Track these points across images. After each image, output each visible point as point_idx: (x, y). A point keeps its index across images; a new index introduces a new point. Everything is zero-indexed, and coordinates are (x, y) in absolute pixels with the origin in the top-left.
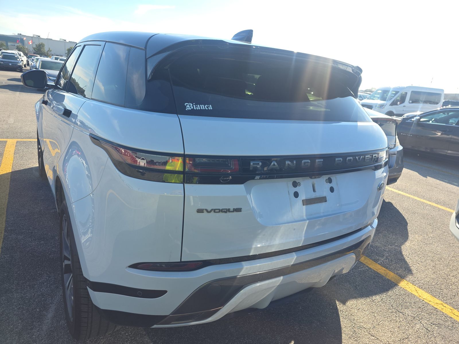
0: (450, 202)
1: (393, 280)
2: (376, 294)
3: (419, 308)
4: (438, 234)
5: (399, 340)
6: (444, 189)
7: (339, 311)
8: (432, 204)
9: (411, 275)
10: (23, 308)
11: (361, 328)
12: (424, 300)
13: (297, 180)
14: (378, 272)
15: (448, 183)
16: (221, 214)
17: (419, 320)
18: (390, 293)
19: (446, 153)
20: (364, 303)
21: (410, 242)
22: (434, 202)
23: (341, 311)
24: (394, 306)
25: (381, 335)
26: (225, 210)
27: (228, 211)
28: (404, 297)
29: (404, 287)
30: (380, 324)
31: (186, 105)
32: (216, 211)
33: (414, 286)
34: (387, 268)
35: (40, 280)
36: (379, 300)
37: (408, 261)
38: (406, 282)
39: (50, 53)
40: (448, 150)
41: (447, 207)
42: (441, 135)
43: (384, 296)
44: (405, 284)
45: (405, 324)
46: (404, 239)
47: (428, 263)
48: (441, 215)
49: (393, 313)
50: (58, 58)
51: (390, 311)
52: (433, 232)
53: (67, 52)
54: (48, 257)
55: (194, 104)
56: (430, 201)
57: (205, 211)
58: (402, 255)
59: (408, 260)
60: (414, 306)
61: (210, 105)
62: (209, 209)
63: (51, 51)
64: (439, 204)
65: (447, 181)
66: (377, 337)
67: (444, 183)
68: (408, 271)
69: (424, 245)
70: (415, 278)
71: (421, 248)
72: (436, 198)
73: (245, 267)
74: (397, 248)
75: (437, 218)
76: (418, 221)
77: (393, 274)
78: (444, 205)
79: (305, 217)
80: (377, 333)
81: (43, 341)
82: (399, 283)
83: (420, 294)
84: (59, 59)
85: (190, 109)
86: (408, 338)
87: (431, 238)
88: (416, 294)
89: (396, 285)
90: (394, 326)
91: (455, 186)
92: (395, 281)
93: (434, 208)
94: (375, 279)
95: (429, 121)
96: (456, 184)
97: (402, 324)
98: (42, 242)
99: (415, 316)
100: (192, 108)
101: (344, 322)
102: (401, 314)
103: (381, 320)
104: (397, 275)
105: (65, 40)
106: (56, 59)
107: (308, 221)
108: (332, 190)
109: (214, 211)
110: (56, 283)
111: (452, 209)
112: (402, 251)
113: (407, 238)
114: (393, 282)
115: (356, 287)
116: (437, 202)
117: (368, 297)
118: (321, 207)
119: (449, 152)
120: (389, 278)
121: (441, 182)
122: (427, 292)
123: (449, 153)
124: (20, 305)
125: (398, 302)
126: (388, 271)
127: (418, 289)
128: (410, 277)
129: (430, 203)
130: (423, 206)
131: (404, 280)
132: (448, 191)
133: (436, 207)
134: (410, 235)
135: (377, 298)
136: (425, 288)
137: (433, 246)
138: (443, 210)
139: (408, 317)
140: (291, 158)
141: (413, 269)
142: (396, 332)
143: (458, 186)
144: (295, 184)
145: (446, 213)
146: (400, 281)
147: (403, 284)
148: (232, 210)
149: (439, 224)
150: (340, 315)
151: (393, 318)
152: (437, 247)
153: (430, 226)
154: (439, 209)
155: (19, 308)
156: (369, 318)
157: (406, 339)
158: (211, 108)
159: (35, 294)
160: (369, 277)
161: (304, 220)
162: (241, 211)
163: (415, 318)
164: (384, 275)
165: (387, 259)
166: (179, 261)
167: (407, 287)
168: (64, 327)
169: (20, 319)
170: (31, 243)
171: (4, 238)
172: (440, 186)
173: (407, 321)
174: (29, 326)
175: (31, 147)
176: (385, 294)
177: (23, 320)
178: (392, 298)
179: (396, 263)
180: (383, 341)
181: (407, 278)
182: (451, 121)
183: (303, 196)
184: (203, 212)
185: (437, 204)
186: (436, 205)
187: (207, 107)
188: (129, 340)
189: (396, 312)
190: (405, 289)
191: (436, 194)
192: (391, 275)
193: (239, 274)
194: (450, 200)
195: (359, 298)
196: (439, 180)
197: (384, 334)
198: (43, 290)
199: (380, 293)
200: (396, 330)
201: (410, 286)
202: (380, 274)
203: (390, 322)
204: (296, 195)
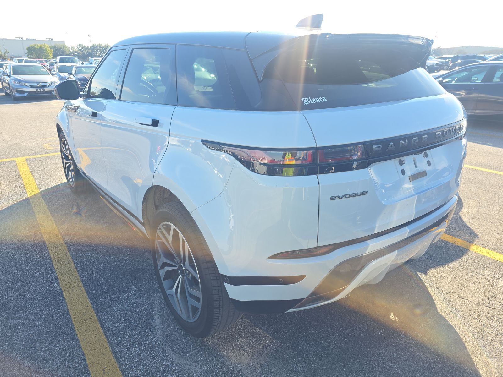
0: (490, 163)
1: (463, 246)
2: (452, 261)
3: (496, 268)
4: (490, 196)
5: (488, 298)
6: (480, 151)
7: (424, 281)
8: (474, 168)
9: (478, 239)
10: (129, 320)
11: (449, 293)
12: (498, 260)
13: (402, 159)
14: (446, 240)
15: (482, 144)
16: (351, 198)
17: (500, 279)
18: (464, 258)
19: (473, 113)
20: (444, 270)
21: (466, 208)
22: (475, 165)
23: (425, 281)
24: (473, 269)
25: (470, 297)
26: (354, 195)
27: (357, 195)
28: (478, 260)
29: (475, 251)
30: (465, 287)
31: (303, 100)
32: (347, 196)
33: (484, 249)
34: (453, 236)
35: (130, 292)
36: (457, 266)
37: (470, 227)
38: (475, 246)
39: (8, 55)
40: (476, 110)
41: (489, 169)
42: (465, 95)
43: (459, 261)
44: (475, 248)
45: (488, 284)
46: (460, 206)
47: (490, 225)
48: (486, 177)
49: (474, 276)
50: (22, 60)
51: (470, 274)
52: (484, 195)
53: (27, 51)
54: (127, 270)
55: (309, 98)
56: (471, 165)
57: (337, 198)
58: (463, 222)
59: (469, 225)
60: (490, 267)
61: (324, 97)
62: (341, 196)
63: (8, 53)
64: (481, 167)
65: (480, 142)
66: (467, 299)
67: (478, 145)
68: (474, 235)
69: (480, 209)
70: (482, 241)
71: (479, 212)
72: (476, 162)
73: (371, 245)
74: (456, 215)
75: (483, 181)
76: (466, 186)
77: (461, 240)
78: (486, 167)
79: (414, 193)
80: (465, 295)
81: (164, 345)
82: (470, 248)
83: (493, 256)
84: (23, 62)
85: (308, 104)
86: (495, 295)
87: (484, 202)
88: (489, 256)
89: (468, 250)
90: (478, 287)
91: (490, 147)
92: (465, 246)
93: (477, 172)
94: (446, 247)
95: (451, 81)
96: (490, 144)
97: (485, 284)
98: (112, 257)
99: (495, 275)
100: (309, 102)
101: (432, 291)
102: (481, 275)
103: (465, 283)
104: (465, 241)
105: (22, 38)
106: (19, 61)
107: (417, 196)
108: (429, 163)
109: (345, 196)
110: (148, 293)
111: (495, 170)
112: (462, 217)
113: (462, 205)
114: (464, 248)
115: (430, 257)
116: (478, 165)
117: (446, 264)
118: (424, 181)
119: (477, 111)
120: (459, 245)
121: (476, 144)
122: (498, 252)
123: (477, 113)
124: (124, 317)
125: (475, 265)
126: (456, 239)
127: (488, 251)
128: (477, 241)
129: (472, 167)
130: (467, 171)
131: (474, 245)
132: (484, 153)
133: (479, 170)
134: (463, 201)
135: (454, 264)
136: (495, 249)
137: (489, 209)
138: (486, 172)
139: (489, 277)
140: (403, 138)
141: (478, 233)
142: (482, 292)
143: (493, 146)
144: (401, 163)
145: (491, 175)
146: (470, 246)
147: (474, 248)
148: (359, 194)
149: (488, 187)
150: (426, 285)
151: (475, 280)
152: (493, 209)
153: (480, 189)
154: (483, 172)
155: (125, 320)
156: (454, 283)
157: (494, 296)
158: (325, 100)
159: (133, 305)
160: (439, 246)
161: (414, 195)
162: (367, 194)
163: (495, 277)
164: (453, 243)
165: (450, 227)
166: (316, 246)
167: (478, 250)
168: (176, 330)
169: (132, 329)
170: (102, 259)
171: (73, 258)
172: (475, 149)
173: (489, 281)
174: (143, 334)
175: (44, 163)
176: (460, 259)
177: (135, 330)
178: (468, 262)
179: (460, 230)
180: (473, 301)
181: (475, 242)
182: (473, 78)
183: (408, 173)
184: (336, 199)
185: (479, 166)
186: (478, 168)
187: (322, 100)
188: (242, 333)
189: (476, 274)
190: (476, 252)
191: (474, 157)
192: (459, 242)
193: (365, 252)
194: (490, 161)
195: (437, 266)
196: (472, 142)
197: (472, 295)
198: (138, 300)
199: (455, 260)
200: (482, 290)
201: (481, 249)
202: (449, 242)
203: (474, 284)
204: (403, 172)
